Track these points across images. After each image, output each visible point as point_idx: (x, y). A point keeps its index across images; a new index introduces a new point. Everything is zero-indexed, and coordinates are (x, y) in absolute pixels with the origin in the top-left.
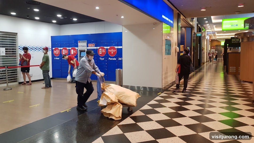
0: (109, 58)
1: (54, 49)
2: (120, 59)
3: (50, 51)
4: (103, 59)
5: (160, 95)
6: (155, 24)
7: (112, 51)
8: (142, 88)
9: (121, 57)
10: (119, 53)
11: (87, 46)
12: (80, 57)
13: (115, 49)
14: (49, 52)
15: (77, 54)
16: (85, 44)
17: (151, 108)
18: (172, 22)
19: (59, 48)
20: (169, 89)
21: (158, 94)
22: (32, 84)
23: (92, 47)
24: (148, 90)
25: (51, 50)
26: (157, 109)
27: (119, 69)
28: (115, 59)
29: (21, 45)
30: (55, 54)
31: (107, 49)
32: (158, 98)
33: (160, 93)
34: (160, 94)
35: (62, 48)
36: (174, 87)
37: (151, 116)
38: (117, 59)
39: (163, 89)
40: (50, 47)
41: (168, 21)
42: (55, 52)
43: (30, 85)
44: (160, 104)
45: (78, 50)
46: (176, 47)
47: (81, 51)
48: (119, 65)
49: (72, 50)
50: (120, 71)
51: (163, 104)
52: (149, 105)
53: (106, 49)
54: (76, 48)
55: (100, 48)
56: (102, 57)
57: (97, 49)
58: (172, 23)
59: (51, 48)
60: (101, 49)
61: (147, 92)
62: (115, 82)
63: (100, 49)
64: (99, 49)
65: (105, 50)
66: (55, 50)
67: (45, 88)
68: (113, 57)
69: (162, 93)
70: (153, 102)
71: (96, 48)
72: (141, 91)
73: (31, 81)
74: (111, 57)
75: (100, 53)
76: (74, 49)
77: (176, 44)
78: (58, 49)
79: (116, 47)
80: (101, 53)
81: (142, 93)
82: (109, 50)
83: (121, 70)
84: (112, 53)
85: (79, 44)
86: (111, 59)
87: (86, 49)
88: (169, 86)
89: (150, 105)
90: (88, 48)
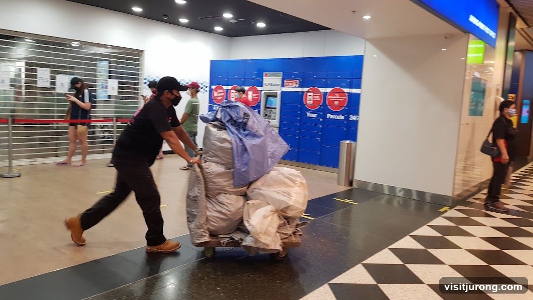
0: (329, 115)
1: (213, 87)
2: (353, 118)
3: (206, 91)
4: (315, 116)
5: (445, 215)
6: (449, 37)
7: (337, 99)
8: (400, 191)
9: (356, 113)
10: (353, 104)
11: (283, 86)
12: (266, 108)
13: (343, 93)
14: (204, 93)
15: (260, 102)
16: (278, 80)
17: (418, 246)
18: (492, 34)
19: (225, 87)
20: (470, 200)
21: (442, 210)
22: (164, 159)
23: (293, 87)
24: (415, 197)
25: (208, 89)
26: (435, 252)
27: (348, 142)
28: (341, 117)
29: (148, 76)
30: (216, 99)
31: (325, 93)
32: (440, 221)
33: (446, 208)
34: (446, 211)
35: (229, 87)
36: (483, 195)
37: (416, 269)
38: (347, 118)
39: (456, 198)
40: (207, 83)
41: (483, 32)
42: (216, 94)
43: (160, 160)
44: (445, 238)
45: (263, 92)
46: (498, 97)
47: (269, 96)
48: (350, 131)
49: (250, 93)
50: (349, 145)
51: (452, 239)
52: (415, 237)
53: (322, 94)
54: (259, 88)
55: (309, 90)
56: (313, 112)
57: (303, 93)
58: (494, 37)
59: (208, 85)
60: (311, 94)
61: (413, 204)
62: (336, 170)
63: (309, 94)
64: (308, 92)
65: (320, 96)
66: (216, 90)
67: (188, 169)
68: (338, 114)
69: (451, 208)
70: (425, 231)
71: (300, 90)
72: (398, 199)
73: (164, 152)
74: (333, 113)
75: (308, 102)
76: (255, 91)
77: (498, 90)
78: (222, 89)
79: (346, 90)
80: (311, 102)
81: (399, 202)
82: (329, 97)
83: (353, 143)
84: (336, 103)
85: (266, 80)
86: (332, 117)
87: (278, 90)
88: (470, 193)
89: (417, 238)
90: (284, 89)
